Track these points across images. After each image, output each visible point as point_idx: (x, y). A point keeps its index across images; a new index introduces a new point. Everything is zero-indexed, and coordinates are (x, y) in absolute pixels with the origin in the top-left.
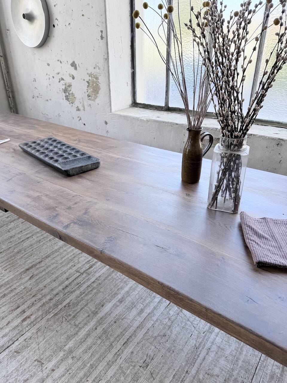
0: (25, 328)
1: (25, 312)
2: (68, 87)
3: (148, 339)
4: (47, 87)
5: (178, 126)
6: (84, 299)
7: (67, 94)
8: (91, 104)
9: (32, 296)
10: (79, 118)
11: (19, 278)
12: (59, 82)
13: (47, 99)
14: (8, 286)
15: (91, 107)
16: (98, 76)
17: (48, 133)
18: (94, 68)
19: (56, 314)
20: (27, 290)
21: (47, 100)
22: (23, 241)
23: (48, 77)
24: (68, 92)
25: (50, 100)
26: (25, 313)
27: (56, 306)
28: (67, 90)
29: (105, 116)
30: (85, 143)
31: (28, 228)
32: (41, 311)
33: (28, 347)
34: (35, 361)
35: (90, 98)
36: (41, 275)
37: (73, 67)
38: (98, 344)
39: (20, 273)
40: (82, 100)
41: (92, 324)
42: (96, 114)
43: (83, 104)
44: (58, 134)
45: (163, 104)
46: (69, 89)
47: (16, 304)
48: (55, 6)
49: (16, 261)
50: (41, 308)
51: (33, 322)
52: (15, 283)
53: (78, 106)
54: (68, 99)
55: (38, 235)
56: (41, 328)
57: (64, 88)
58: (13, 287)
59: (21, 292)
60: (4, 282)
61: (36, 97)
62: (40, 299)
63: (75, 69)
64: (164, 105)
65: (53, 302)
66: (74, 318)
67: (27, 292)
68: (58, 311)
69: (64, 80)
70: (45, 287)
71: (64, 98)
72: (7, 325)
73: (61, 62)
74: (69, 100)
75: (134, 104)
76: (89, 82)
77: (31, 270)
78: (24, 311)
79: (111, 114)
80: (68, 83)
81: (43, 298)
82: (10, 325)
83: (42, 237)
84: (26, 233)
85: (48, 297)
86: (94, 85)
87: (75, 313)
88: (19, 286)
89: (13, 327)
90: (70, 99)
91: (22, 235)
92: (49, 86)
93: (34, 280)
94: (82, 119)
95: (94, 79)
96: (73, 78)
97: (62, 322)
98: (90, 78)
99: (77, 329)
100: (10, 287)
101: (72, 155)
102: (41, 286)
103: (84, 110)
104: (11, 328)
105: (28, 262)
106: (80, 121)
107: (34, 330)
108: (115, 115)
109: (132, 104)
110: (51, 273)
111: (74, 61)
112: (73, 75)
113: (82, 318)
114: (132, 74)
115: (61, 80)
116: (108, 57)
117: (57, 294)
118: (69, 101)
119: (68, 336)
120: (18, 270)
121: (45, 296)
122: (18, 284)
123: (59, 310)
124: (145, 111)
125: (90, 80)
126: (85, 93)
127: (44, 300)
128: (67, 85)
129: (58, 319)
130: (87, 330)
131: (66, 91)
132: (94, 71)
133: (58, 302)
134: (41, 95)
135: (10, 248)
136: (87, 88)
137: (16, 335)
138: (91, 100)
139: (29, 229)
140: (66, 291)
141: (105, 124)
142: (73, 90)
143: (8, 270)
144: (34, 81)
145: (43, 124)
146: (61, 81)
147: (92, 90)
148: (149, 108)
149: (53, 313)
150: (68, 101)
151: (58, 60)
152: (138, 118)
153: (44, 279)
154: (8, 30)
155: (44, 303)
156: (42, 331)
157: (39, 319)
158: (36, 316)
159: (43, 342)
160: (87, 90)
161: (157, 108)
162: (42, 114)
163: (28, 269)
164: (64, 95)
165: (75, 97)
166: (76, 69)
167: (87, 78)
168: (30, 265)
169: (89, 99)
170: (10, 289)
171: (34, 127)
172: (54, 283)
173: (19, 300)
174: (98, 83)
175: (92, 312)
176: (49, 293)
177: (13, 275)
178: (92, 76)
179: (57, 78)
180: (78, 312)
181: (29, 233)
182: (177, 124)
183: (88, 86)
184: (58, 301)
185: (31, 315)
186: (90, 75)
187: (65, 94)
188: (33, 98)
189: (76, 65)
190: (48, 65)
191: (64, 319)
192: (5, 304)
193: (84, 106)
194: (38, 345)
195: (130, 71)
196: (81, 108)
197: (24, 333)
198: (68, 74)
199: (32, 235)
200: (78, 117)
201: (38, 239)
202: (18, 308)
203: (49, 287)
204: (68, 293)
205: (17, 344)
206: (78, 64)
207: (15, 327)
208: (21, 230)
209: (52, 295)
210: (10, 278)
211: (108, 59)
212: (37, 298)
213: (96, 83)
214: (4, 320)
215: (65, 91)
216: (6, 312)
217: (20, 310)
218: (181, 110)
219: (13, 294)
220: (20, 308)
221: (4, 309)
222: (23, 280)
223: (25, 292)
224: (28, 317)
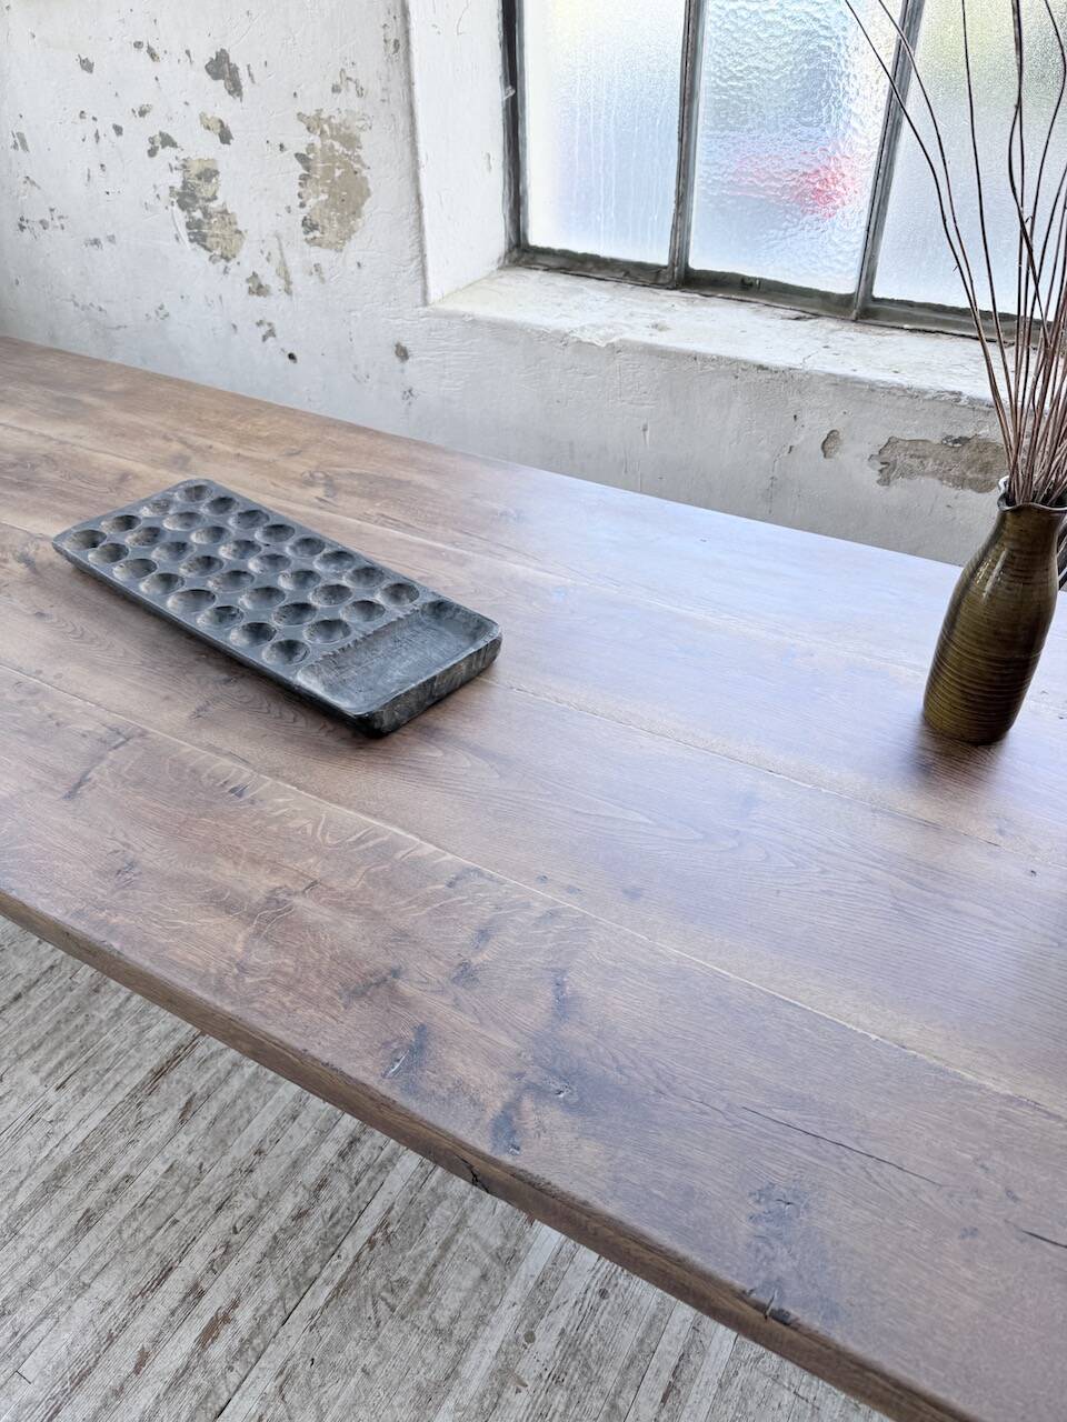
0: (224, 1376)
1: (202, 1294)
2: (200, 179)
3: (757, 1360)
4: (89, 176)
5: (764, 376)
6: (445, 1197)
7: (198, 214)
8: (325, 266)
9: (211, 1208)
10: (264, 329)
11: (131, 1123)
12: (152, 153)
13: (92, 237)
14: (93, 1168)
15: (323, 280)
16: (356, 132)
17: (159, 443)
18: (336, 89)
19: (340, 1284)
20: (185, 1180)
21: (96, 242)
23: (88, 127)
24: (201, 202)
25: (112, 239)
26: (205, 1300)
27: (331, 1244)
28: (193, 196)
29: (398, 322)
30: (361, 496)
32: (270, 1280)
35: (317, 234)
36: (225, 1095)
37: (222, 82)
38: (556, 1411)
39: (132, 1096)
40: (277, 245)
41: (507, 1314)
42: (350, 311)
43: (283, 263)
44: (209, 442)
45: (661, 257)
46: (205, 190)
47: (154, 1260)
49: (98, 1033)
50: (266, 1261)
51: (250, 1341)
52: (123, 1151)
53: (255, 275)
54: (205, 241)
56: (294, 1368)
57: (178, 186)
58: (117, 1173)
59: (161, 1194)
60: (67, 1150)
61: (38, 228)
62: (253, 1220)
63: (230, 92)
64: (664, 260)
65: (315, 1226)
66: (427, 1298)
67: (187, 1191)
68: (348, 1273)
69: (174, 145)
70: (259, 1152)
71: (183, 232)
72: (137, 1371)
73: (153, 55)
74: (208, 244)
75: (515, 254)
76: (311, 156)
77: (175, 1075)
78: (196, 1293)
79: (427, 315)
80: (200, 160)
81: (265, 1210)
82: (150, 1372)
85: (288, 1205)
86: (338, 173)
87: (424, 1269)
88: (141, 1162)
89: (168, 1379)
90: (214, 240)
92: (96, 171)
93: (200, 1123)
94: (277, 332)
95: (333, 146)
96: (225, 137)
97: (378, 1325)
98: (316, 139)
99: (451, 1350)
100: (104, 1171)
101: (351, 600)
102: (240, 1150)
103: (288, 292)
104: (161, 1387)
105: (152, 1033)
106: (270, 339)
107: (263, 1380)
108: (449, 316)
109: (510, 251)
110: (269, 1082)
111: (223, 50)
112: (221, 122)
113: (459, 1290)
114: (506, 109)
115: (158, 144)
116: (407, 32)
117: (320, 1187)
118: (209, 250)
119: (419, 1388)
120: (118, 1078)
121: (269, 1200)
122: (135, 1153)
123: (352, 1267)
124: (581, 291)
125: (311, 147)
126: (289, 210)
127: (272, 1224)
128: (194, 170)
129: (357, 1309)
130: (493, 1347)
131: (187, 200)
132: (334, 107)
133: (334, 1225)
134: (61, 217)
135: (52, 967)
136: (298, 189)
138: (320, 245)
140: (357, 1164)
141: (397, 360)
142: (228, 193)
143: (71, 1088)
144: (15, 146)
145: (117, 386)
146: (161, 151)
147: (324, 197)
148: (590, 271)
149: (326, 1282)
150: (202, 250)
151: (138, 45)
152: (566, 335)
153: (246, 1116)
155: (275, 1237)
156: (302, 1379)
157: (274, 1322)
158: (257, 1309)
160: (300, 195)
161: (632, 272)
162: (76, 305)
163: (160, 1073)
164: (181, 217)
165: (240, 227)
166: (235, 89)
167: (299, 139)
168: (167, 1048)
169: (312, 242)
170: (103, 1185)
171: (78, 402)
172: (293, 1129)
173: (162, 1231)
174: (357, 166)
175: (497, 1257)
176: (286, 1182)
177: (100, 1106)
178: (326, 127)
179: (139, 134)
180: (435, 1266)
182: (761, 367)
183: (304, 178)
184: (334, 1220)
185: (235, 1305)
186: (313, 123)
187: (185, 213)
188: (22, 228)
189: (234, 71)
190: (87, 66)
191: (382, 1306)
192: (102, 1260)
193: (286, 272)
195: (496, 94)
196: (270, 278)
197: (225, 1396)
198: (197, 116)
200: (260, 324)
202: (166, 1276)
203: (277, 1150)
204: (370, 1174)
206: (249, 66)
207: (177, 1379)
209: (301, 1190)
210: (93, 1123)
211: (408, 42)
212: (238, 1213)
213: (346, 165)
214: (116, 1349)
215: (186, 198)
216: (117, 1305)
217: (175, 1286)
218: (751, 285)
219: (123, 1208)
220: (174, 1276)
221: (104, 1288)
222: (152, 1130)
223: (178, 1190)
224: (222, 1320)
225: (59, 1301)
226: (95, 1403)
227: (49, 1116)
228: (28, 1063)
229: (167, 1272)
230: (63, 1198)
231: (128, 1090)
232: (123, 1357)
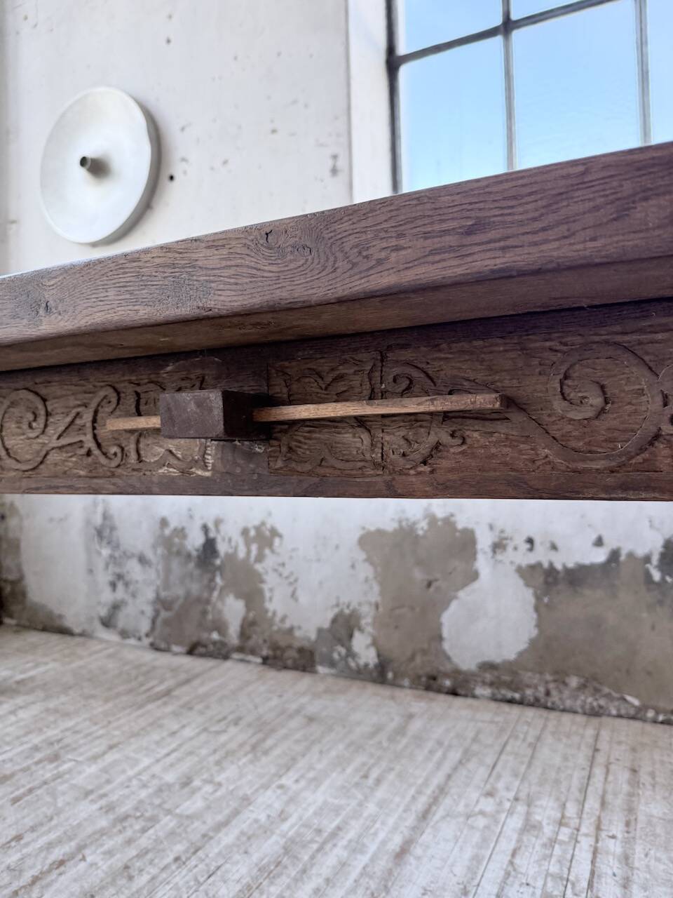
22: (35, 880)
31: (51, 819)
48: (183, 129)
55: (109, 844)
83: (132, 852)
84: (42, 841)
91: (25, 851)
139: (54, 822)
154: (13, 222)
181: (59, 841)
199: (80, 848)
201: (118, 860)
208: (13, 833)
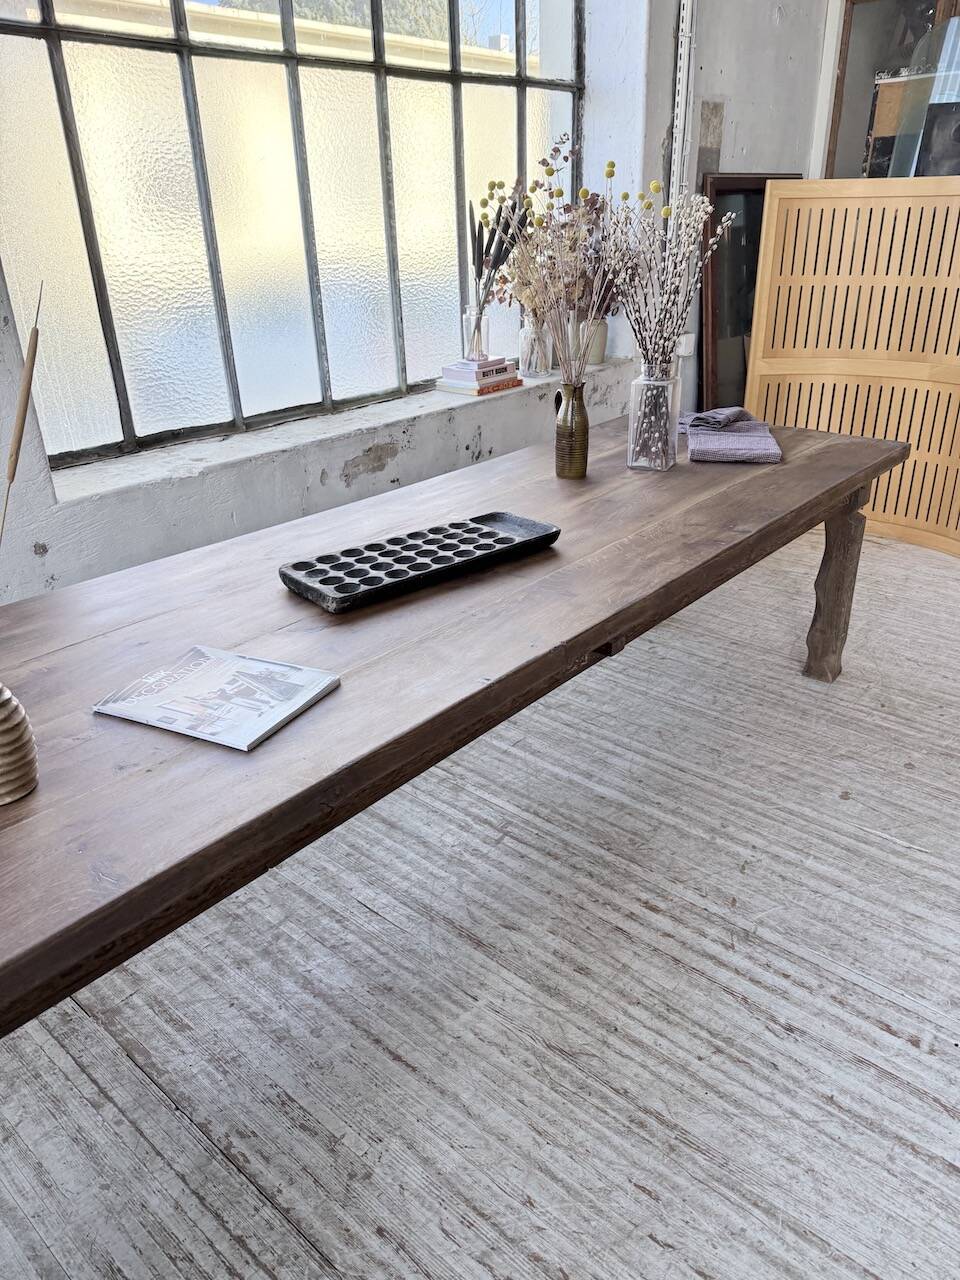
9: (581, 912)
14: (546, 971)
19: (631, 861)
29: (33, 526)
32: (626, 887)
33: (718, 889)
34: (744, 873)
36: (504, 910)
39: (493, 958)
41: (648, 809)
47: (610, 935)
58: (550, 959)
59: (569, 936)
62: (591, 894)
65: (596, 870)
70: (549, 893)
72: (673, 937)
78: (631, 916)
82: (673, 931)
85: (584, 880)
88: (545, 947)
89: (677, 923)
93: (522, 922)
99: (663, 827)
102: (545, 901)
104: (681, 927)
117: (574, 867)
120: (476, 966)
122: (538, 951)
123: (621, 857)
127: (594, 886)
129: (644, 856)
130: (662, 815)
133: (598, 862)
137: (696, 913)
141: (37, 558)
143: (476, 991)
149: (629, 867)
155: (602, 885)
157: (648, 885)
158: (642, 891)
159: (703, 869)
161: (104, 452)
163: (477, 945)
185: (639, 900)
192: (608, 959)
194: (709, 875)
205: (716, 907)
216: (636, 949)
217: (628, 925)
218: (179, 434)
219: (576, 953)
220: (620, 926)
221: (625, 957)
222: (522, 944)
223: (568, 927)
224: (646, 904)
225: (633, 977)
226: (690, 953)
227: (498, 1002)
228: (447, 1022)
229: (618, 929)
230: (563, 984)
231: (488, 960)
232: (665, 944)
